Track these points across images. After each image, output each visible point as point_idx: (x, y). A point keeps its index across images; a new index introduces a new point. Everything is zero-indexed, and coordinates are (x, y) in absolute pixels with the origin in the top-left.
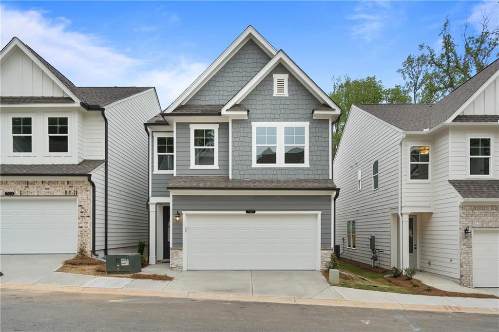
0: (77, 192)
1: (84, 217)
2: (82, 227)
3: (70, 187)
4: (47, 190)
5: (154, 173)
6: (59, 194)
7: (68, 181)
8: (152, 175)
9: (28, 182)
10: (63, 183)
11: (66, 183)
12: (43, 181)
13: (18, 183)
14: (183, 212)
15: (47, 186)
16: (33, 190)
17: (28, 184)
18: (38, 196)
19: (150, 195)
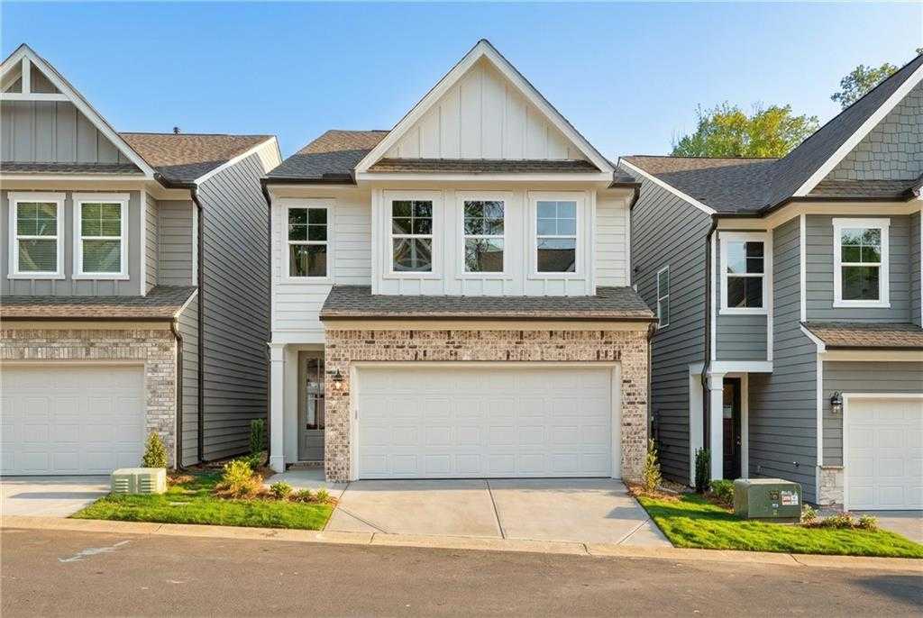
0: (620, 354)
1: (634, 403)
2: (629, 424)
3: (606, 343)
4: (561, 350)
5: (721, 312)
6: (585, 357)
7: (602, 332)
8: (718, 316)
9: (522, 332)
10: (592, 334)
11: (598, 335)
12: (551, 332)
13: (503, 334)
14: (843, 395)
15: (560, 341)
16: (534, 349)
17: (521, 338)
18: (543, 361)
19: (713, 357)
